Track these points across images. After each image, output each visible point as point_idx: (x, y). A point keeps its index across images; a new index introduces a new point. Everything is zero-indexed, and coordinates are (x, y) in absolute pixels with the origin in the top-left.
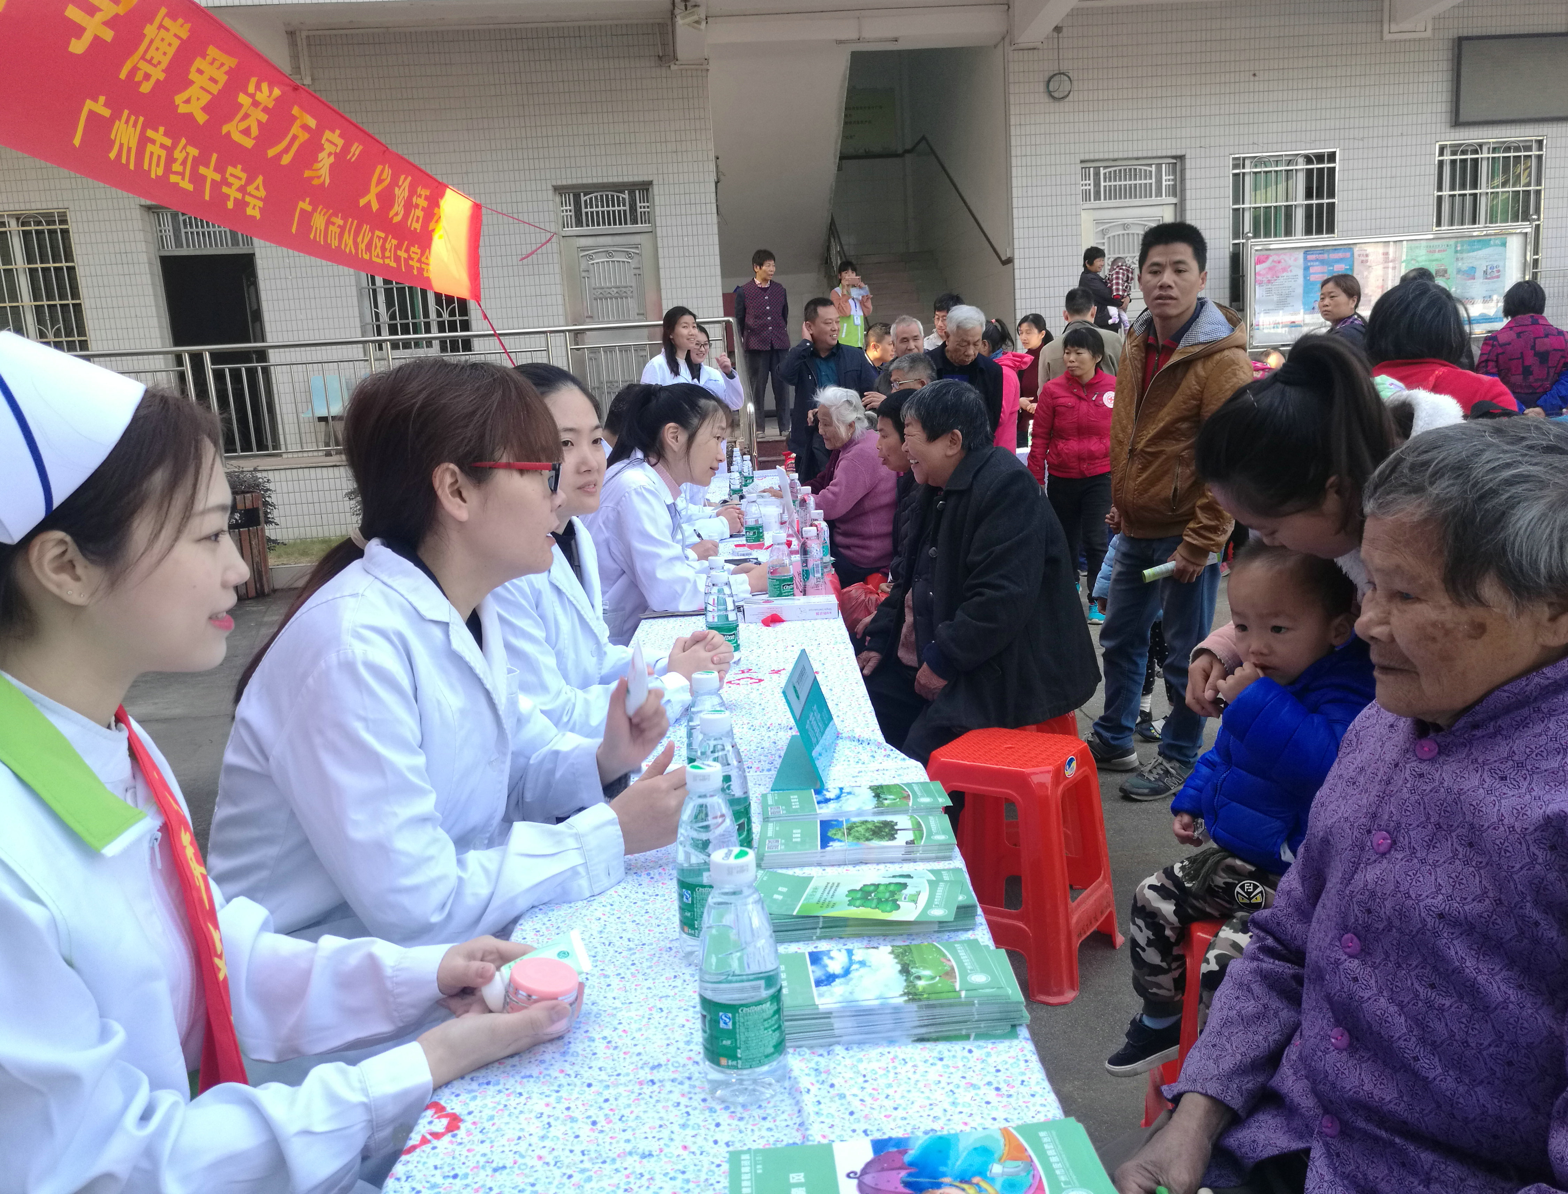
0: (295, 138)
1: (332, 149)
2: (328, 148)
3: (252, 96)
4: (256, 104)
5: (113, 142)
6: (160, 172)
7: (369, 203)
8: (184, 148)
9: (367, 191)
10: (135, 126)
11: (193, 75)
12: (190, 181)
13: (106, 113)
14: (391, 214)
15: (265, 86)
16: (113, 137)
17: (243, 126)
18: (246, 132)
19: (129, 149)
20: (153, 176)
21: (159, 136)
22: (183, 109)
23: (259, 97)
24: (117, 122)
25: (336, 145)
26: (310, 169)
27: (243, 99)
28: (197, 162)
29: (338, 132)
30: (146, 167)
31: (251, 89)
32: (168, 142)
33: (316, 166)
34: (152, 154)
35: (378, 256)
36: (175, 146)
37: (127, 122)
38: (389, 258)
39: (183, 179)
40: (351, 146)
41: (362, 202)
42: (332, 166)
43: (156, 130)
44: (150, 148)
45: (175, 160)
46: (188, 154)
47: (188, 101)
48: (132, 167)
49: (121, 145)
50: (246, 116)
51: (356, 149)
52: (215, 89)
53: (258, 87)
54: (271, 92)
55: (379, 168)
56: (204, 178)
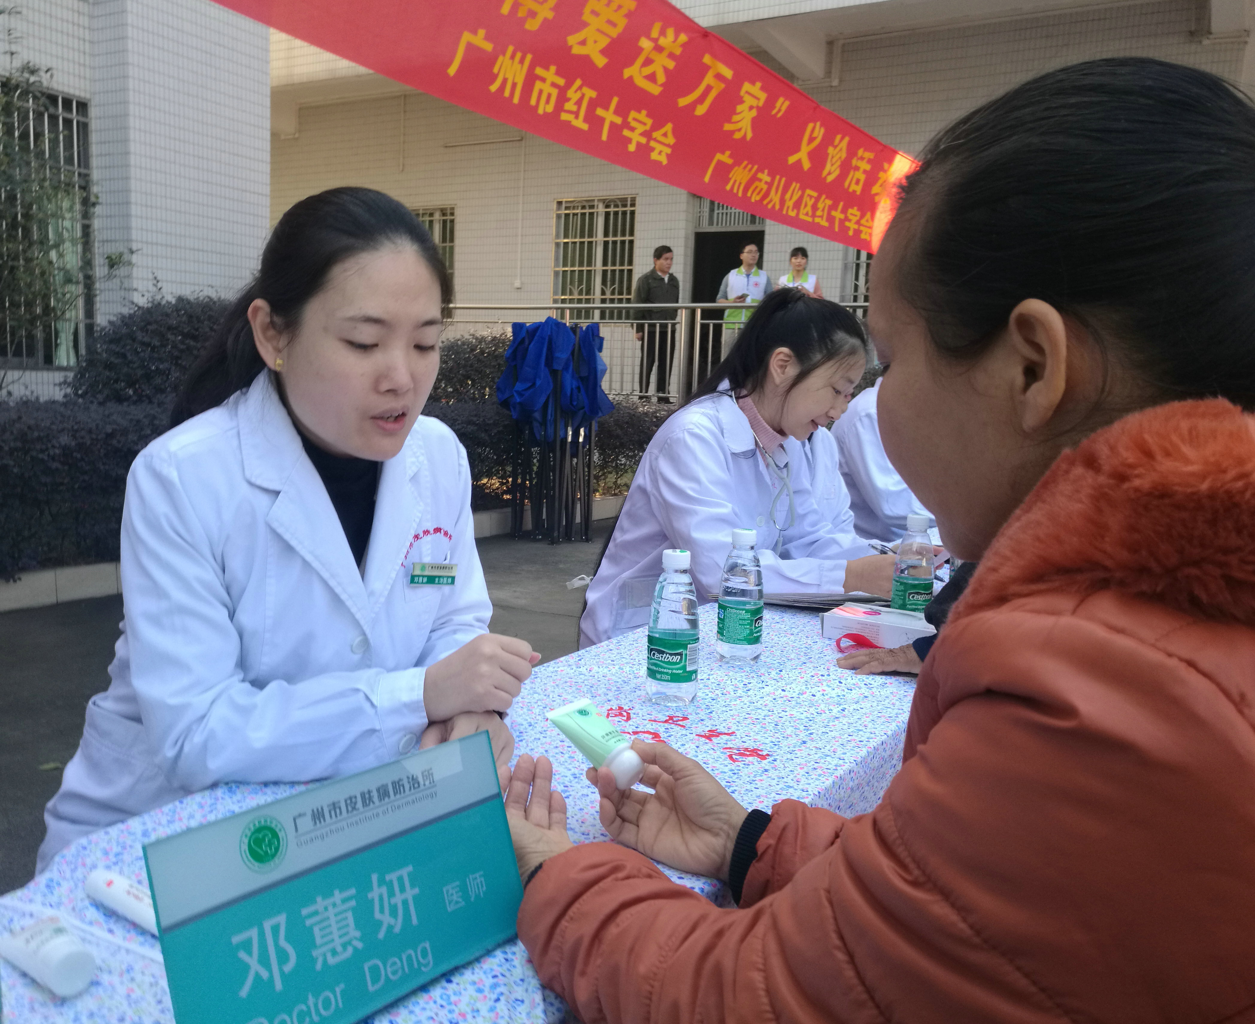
0: (709, 88)
1: (754, 103)
2: (749, 101)
3: (655, 41)
4: (659, 49)
5: (495, 77)
6: (550, 108)
7: (799, 162)
8: (580, 88)
9: (797, 150)
10: (522, 61)
11: (587, 16)
12: (585, 120)
13: (488, 47)
14: (825, 173)
15: (670, 32)
16: (495, 70)
17: (648, 71)
18: (652, 78)
19: (514, 85)
20: (540, 111)
21: (550, 75)
22: (577, 50)
23: (662, 42)
24: (501, 58)
25: (758, 99)
26: (729, 121)
27: (645, 44)
28: (593, 104)
29: (759, 84)
30: (533, 102)
31: (655, 34)
32: (561, 82)
33: (735, 118)
34: (541, 92)
35: (807, 214)
36: (569, 85)
37: (513, 57)
38: (821, 217)
39: (577, 117)
40: (776, 100)
41: (792, 160)
42: (754, 121)
43: (547, 68)
44: (538, 85)
45: (568, 100)
46: (583, 95)
47: (583, 43)
48: (516, 100)
49: (505, 81)
50: (648, 62)
51: (782, 105)
52: (614, 33)
53: (663, 33)
54: (676, 37)
55: (811, 126)
56: (602, 120)
